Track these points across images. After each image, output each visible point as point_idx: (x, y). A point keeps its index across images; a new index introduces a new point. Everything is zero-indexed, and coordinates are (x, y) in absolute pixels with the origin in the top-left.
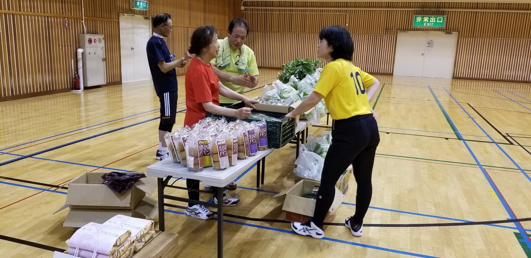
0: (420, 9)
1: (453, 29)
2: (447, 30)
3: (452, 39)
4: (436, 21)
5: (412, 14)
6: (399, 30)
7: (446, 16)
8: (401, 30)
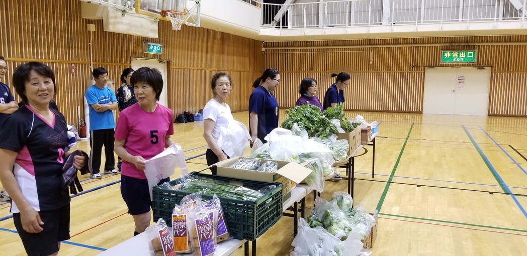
0: (448, 45)
1: (485, 64)
2: (480, 65)
3: (484, 75)
4: (466, 56)
5: (439, 50)
6: (427, 66)
7: (476, 51)
8: (429, 66)
